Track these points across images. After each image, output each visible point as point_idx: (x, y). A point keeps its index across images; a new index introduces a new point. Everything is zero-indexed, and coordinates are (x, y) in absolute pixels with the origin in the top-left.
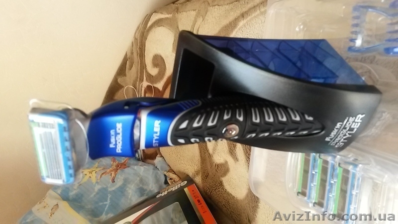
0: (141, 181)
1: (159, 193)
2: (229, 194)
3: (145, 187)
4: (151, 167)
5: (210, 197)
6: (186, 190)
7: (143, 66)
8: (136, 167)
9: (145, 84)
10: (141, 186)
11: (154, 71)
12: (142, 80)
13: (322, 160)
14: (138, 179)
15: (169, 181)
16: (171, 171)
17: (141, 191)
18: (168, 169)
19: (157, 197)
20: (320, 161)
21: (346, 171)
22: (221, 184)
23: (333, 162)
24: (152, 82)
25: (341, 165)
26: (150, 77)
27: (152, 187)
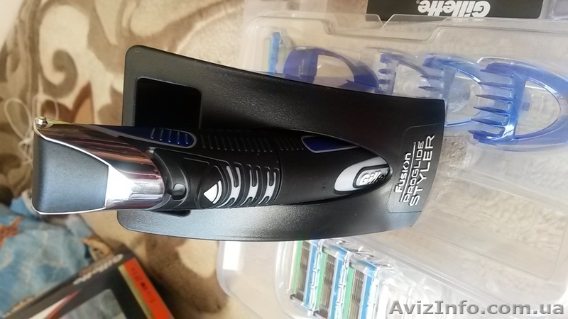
0: (46, 254)
1: (77, 276)
2: (189, 271)
3: (53, 264)
4: (61, 232)
5: (160, 277)
6: (122, 269)
7: (36, 68)
8: (34, 233)
9: (42, 97)
10: (45, 262)
11: (57, 78)
12: (35, 90)
13: (326, 255)
14: (40, 251)
15: (93, 254)
16: (95, 236)
17: (47, 271)
18: (90, 234)
19: (76, 282)
20: (323, 256)
21: (360, 275)
22: (176, 256)
23: (341, 259)
24: (54, 95)
25: (352, 266)
26: (49, 87)
27: (65, 263)
